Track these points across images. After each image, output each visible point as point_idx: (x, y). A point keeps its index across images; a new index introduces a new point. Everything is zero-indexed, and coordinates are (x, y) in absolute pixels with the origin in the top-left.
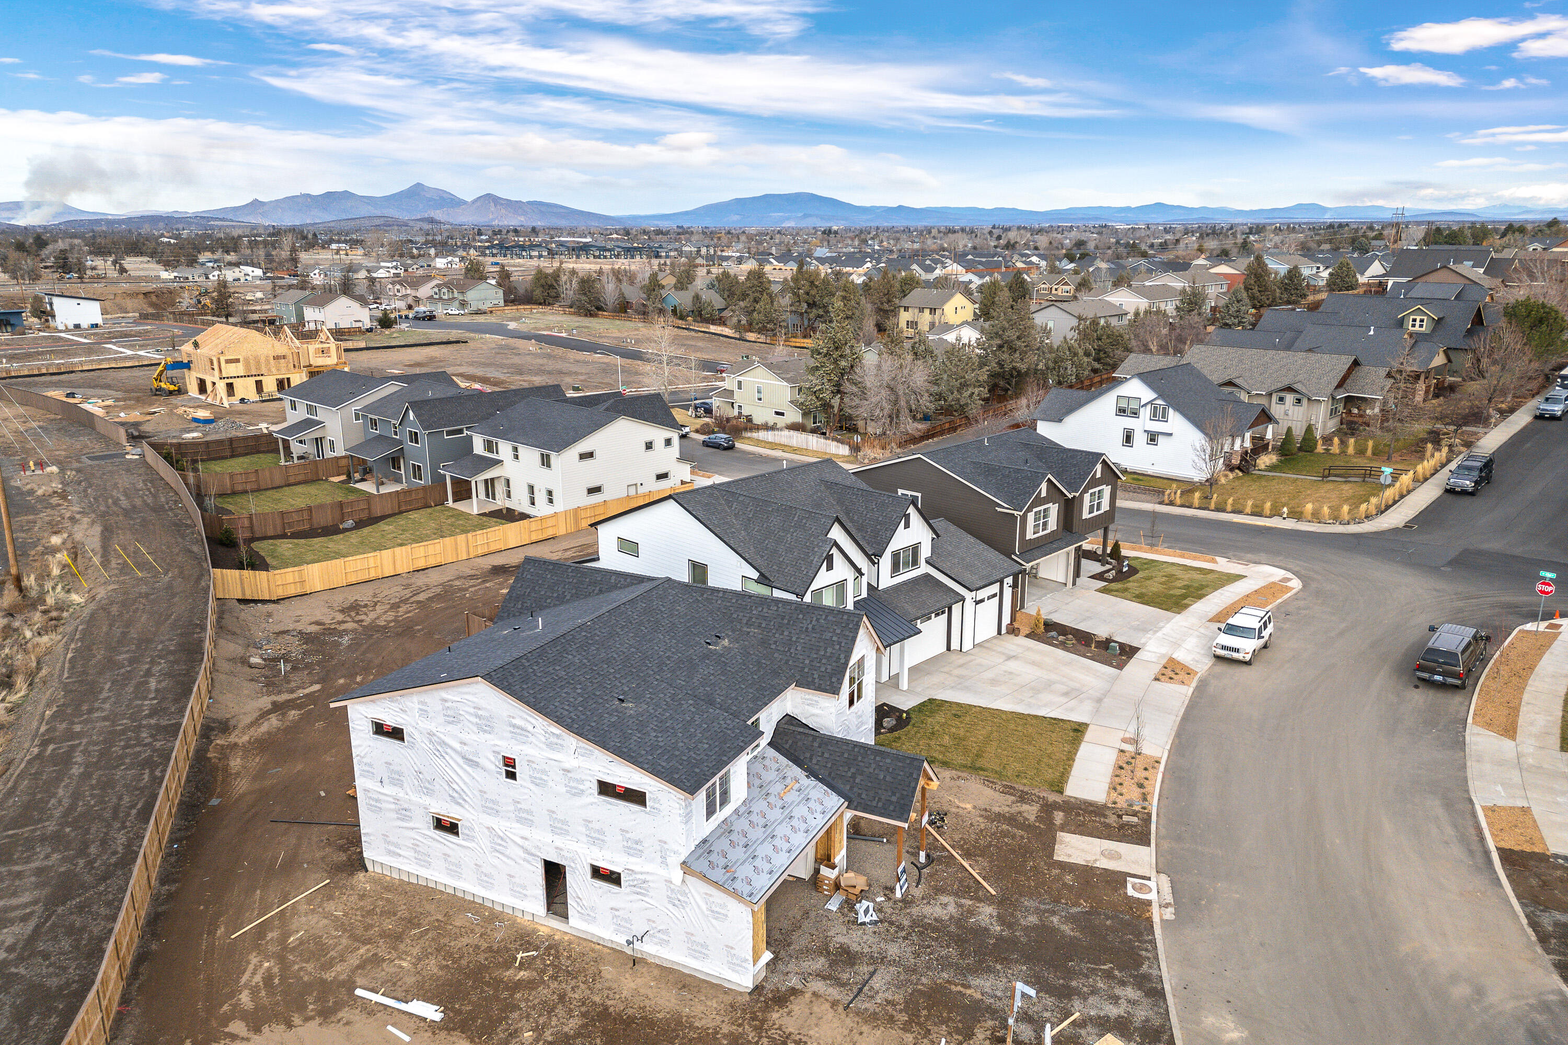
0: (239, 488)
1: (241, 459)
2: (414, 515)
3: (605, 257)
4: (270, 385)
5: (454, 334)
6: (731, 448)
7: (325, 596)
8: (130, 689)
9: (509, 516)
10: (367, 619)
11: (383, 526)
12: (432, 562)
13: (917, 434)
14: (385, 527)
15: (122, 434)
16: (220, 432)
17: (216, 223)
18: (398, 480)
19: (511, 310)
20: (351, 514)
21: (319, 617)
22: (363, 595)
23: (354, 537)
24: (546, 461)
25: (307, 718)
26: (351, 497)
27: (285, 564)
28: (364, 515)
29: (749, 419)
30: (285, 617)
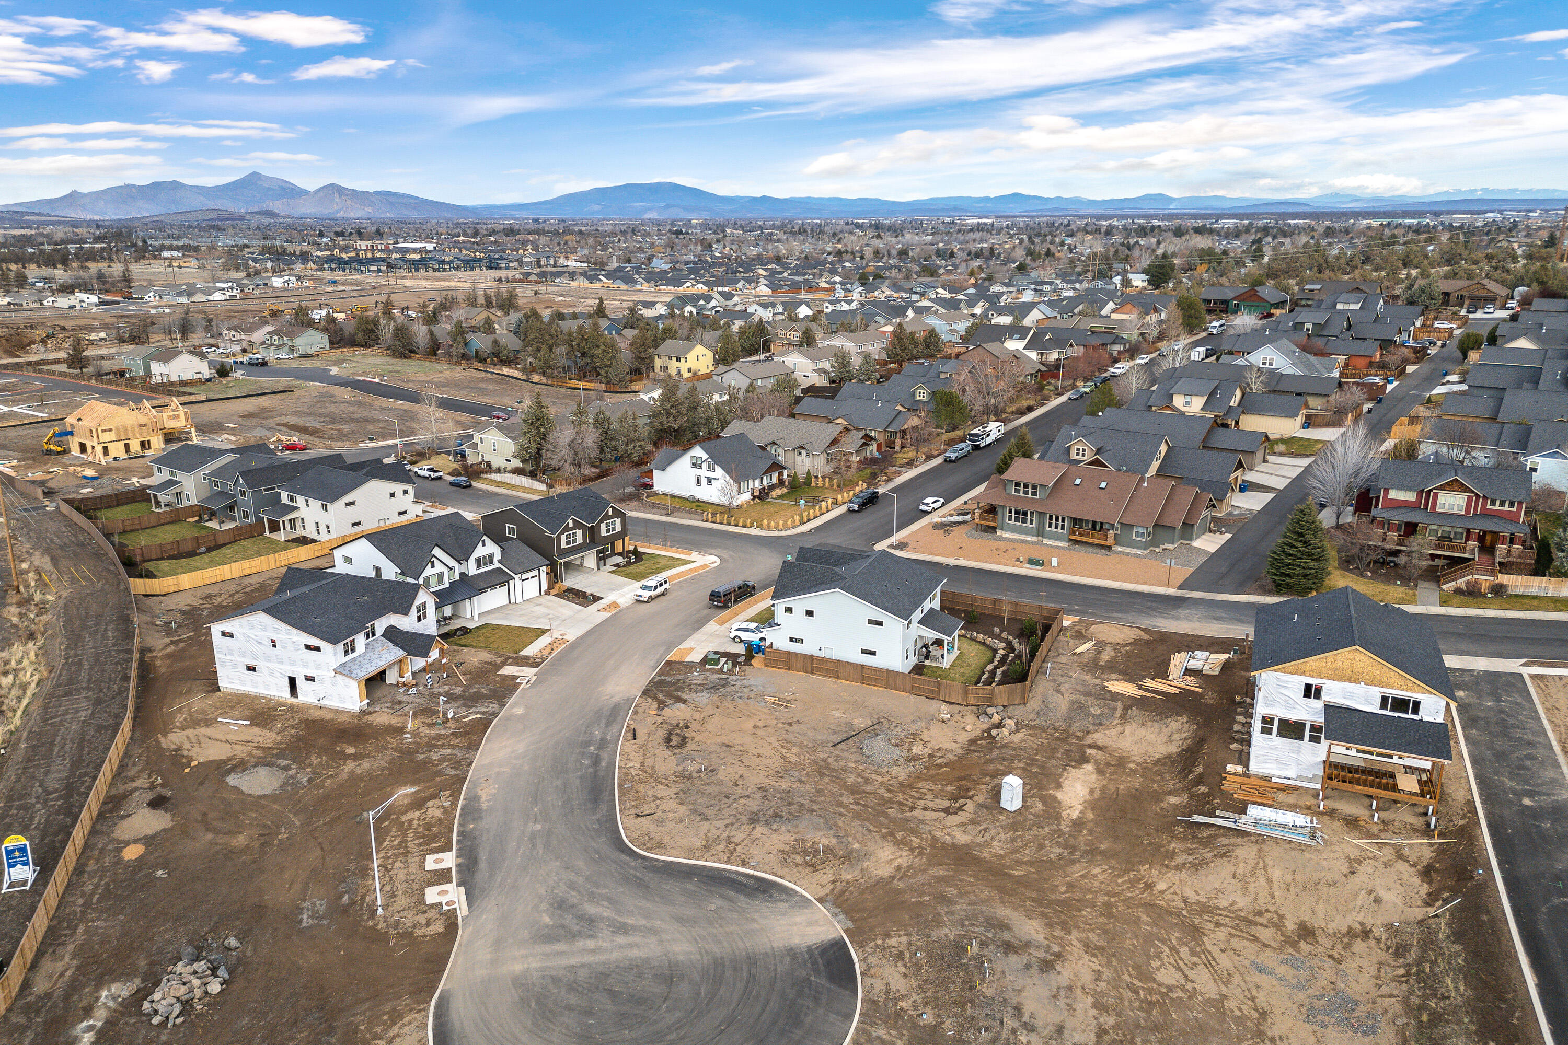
0: (128, 528)
1: (124, 507)
2: (244, 543)
3: (444, 270)
4: (135, 446)
5: (283, 382)
6: (470, 486)
7: (192, 592)
8: (99, 636)
9: (305, 541)
10: (216, 603)
11: (224, 550)
12: (254, 571)
13: (592, 475)
14: (225, 550)
15: (39, 492)
16: (107, 487)
17: (32, 218)
18: (234, 519)
19: (336, 354)
20: (203, 544)
21: (189, 602)
22: (214, 590)
23: (206, 558)
24: (325, 508)
25: (190, 646)
26: (204, 533)
27: (166, 575)
28: (212, 544)
29: (489, 464)
30: (170, 603)
